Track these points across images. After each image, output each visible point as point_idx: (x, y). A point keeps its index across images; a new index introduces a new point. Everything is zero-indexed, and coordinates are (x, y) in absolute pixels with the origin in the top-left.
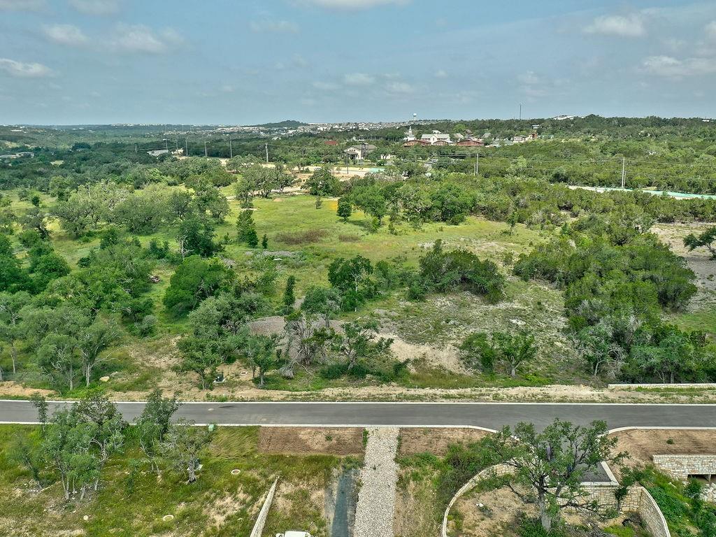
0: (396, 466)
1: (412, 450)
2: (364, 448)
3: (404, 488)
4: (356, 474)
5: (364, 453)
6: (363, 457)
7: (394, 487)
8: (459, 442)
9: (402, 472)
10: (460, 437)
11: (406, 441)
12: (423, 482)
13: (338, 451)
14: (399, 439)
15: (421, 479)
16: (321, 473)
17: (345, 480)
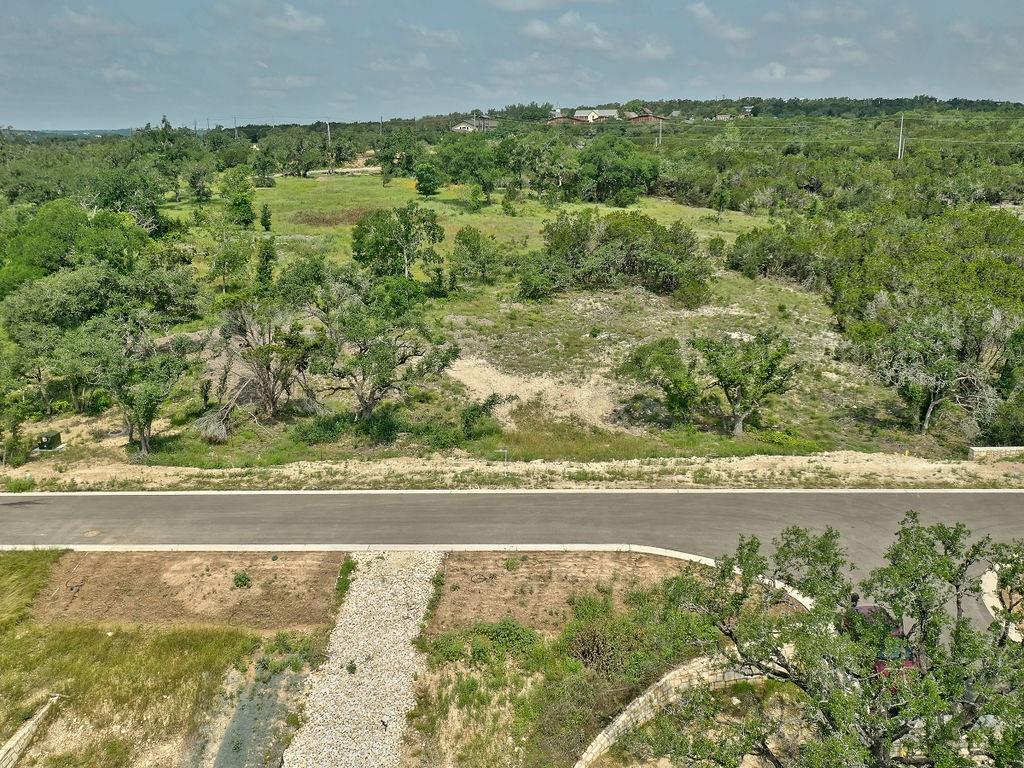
0: (415, 662)
1: (469, 615)
2: (335, 610)
3: (430, 730)
4: (293, 687)
5: (333, 624)
6: (325, 636)
7: (398, 727)
8: (602, 591)
9: (431, 680)
10: (606, 576)
11: (455, 588)
12: (491, 710)
13: (260, 617)
14: (438, 582)
15: (484, 701)
16: (189, 686)
17: (257, 705)
